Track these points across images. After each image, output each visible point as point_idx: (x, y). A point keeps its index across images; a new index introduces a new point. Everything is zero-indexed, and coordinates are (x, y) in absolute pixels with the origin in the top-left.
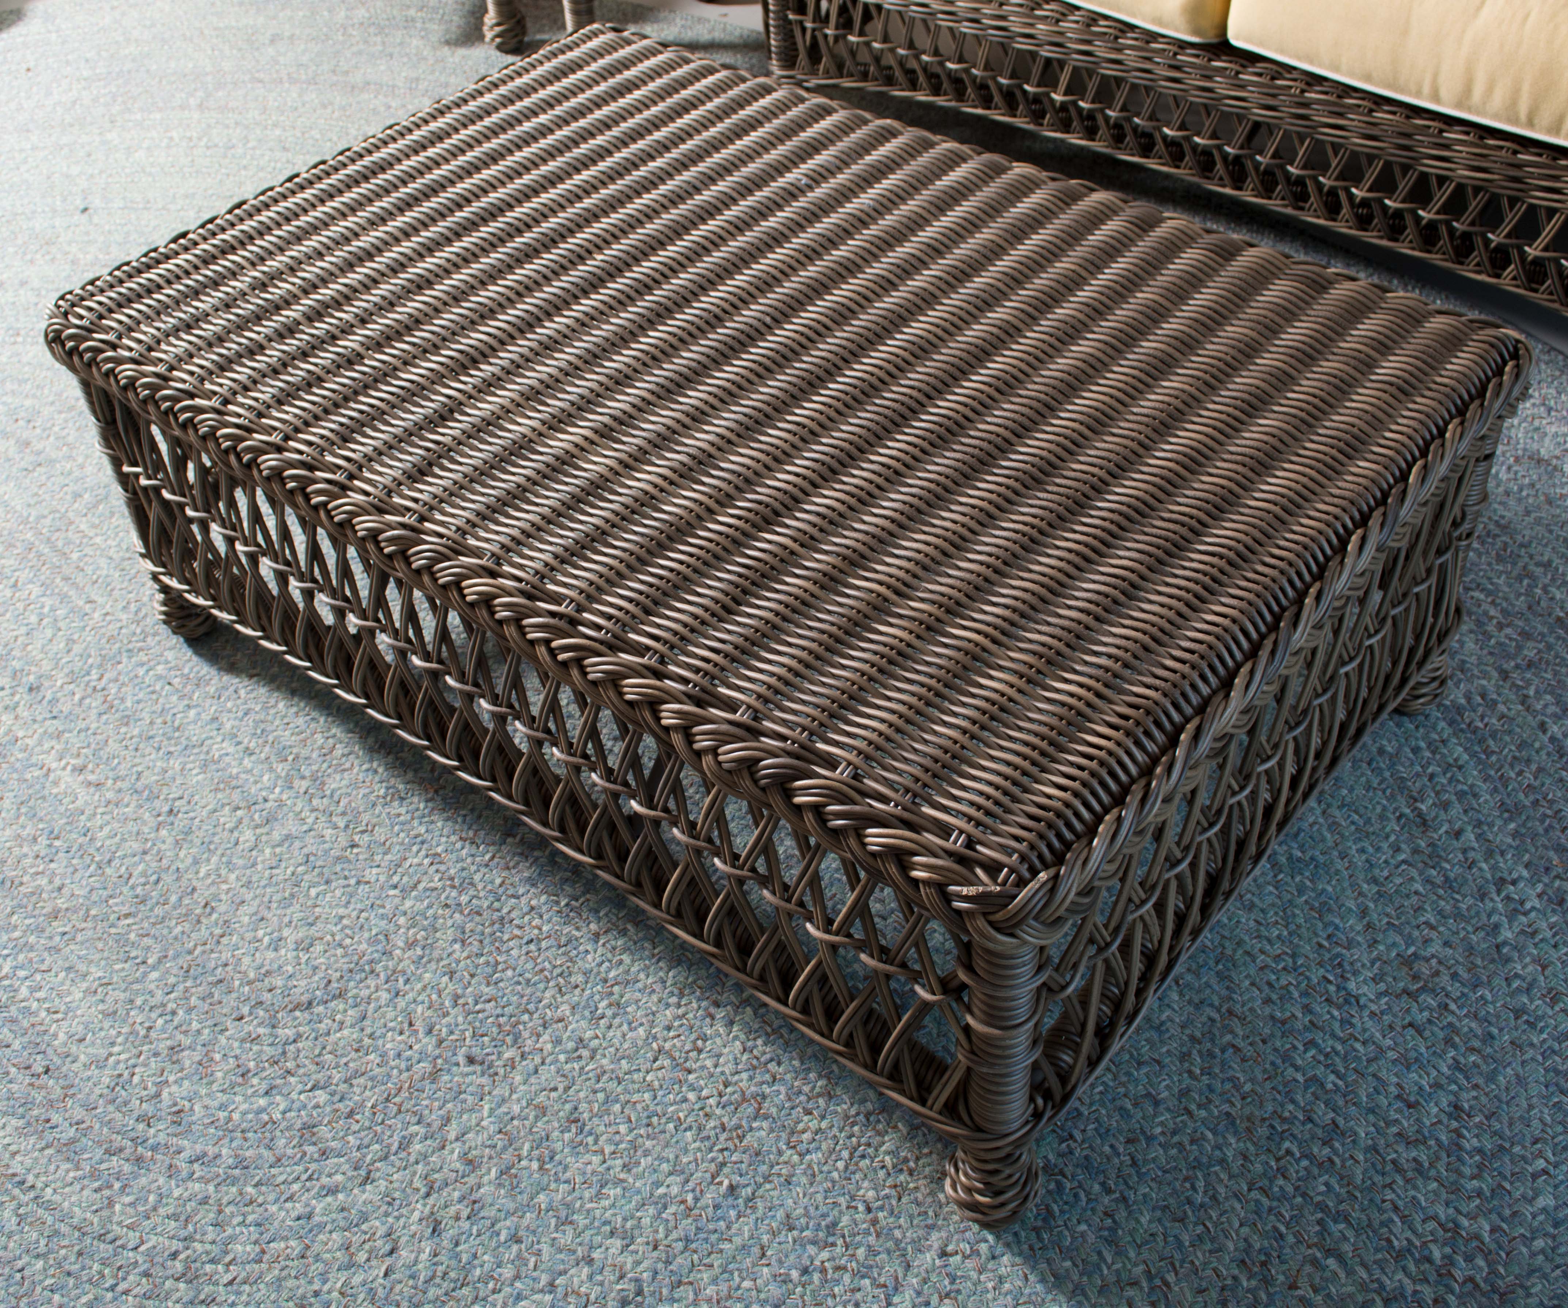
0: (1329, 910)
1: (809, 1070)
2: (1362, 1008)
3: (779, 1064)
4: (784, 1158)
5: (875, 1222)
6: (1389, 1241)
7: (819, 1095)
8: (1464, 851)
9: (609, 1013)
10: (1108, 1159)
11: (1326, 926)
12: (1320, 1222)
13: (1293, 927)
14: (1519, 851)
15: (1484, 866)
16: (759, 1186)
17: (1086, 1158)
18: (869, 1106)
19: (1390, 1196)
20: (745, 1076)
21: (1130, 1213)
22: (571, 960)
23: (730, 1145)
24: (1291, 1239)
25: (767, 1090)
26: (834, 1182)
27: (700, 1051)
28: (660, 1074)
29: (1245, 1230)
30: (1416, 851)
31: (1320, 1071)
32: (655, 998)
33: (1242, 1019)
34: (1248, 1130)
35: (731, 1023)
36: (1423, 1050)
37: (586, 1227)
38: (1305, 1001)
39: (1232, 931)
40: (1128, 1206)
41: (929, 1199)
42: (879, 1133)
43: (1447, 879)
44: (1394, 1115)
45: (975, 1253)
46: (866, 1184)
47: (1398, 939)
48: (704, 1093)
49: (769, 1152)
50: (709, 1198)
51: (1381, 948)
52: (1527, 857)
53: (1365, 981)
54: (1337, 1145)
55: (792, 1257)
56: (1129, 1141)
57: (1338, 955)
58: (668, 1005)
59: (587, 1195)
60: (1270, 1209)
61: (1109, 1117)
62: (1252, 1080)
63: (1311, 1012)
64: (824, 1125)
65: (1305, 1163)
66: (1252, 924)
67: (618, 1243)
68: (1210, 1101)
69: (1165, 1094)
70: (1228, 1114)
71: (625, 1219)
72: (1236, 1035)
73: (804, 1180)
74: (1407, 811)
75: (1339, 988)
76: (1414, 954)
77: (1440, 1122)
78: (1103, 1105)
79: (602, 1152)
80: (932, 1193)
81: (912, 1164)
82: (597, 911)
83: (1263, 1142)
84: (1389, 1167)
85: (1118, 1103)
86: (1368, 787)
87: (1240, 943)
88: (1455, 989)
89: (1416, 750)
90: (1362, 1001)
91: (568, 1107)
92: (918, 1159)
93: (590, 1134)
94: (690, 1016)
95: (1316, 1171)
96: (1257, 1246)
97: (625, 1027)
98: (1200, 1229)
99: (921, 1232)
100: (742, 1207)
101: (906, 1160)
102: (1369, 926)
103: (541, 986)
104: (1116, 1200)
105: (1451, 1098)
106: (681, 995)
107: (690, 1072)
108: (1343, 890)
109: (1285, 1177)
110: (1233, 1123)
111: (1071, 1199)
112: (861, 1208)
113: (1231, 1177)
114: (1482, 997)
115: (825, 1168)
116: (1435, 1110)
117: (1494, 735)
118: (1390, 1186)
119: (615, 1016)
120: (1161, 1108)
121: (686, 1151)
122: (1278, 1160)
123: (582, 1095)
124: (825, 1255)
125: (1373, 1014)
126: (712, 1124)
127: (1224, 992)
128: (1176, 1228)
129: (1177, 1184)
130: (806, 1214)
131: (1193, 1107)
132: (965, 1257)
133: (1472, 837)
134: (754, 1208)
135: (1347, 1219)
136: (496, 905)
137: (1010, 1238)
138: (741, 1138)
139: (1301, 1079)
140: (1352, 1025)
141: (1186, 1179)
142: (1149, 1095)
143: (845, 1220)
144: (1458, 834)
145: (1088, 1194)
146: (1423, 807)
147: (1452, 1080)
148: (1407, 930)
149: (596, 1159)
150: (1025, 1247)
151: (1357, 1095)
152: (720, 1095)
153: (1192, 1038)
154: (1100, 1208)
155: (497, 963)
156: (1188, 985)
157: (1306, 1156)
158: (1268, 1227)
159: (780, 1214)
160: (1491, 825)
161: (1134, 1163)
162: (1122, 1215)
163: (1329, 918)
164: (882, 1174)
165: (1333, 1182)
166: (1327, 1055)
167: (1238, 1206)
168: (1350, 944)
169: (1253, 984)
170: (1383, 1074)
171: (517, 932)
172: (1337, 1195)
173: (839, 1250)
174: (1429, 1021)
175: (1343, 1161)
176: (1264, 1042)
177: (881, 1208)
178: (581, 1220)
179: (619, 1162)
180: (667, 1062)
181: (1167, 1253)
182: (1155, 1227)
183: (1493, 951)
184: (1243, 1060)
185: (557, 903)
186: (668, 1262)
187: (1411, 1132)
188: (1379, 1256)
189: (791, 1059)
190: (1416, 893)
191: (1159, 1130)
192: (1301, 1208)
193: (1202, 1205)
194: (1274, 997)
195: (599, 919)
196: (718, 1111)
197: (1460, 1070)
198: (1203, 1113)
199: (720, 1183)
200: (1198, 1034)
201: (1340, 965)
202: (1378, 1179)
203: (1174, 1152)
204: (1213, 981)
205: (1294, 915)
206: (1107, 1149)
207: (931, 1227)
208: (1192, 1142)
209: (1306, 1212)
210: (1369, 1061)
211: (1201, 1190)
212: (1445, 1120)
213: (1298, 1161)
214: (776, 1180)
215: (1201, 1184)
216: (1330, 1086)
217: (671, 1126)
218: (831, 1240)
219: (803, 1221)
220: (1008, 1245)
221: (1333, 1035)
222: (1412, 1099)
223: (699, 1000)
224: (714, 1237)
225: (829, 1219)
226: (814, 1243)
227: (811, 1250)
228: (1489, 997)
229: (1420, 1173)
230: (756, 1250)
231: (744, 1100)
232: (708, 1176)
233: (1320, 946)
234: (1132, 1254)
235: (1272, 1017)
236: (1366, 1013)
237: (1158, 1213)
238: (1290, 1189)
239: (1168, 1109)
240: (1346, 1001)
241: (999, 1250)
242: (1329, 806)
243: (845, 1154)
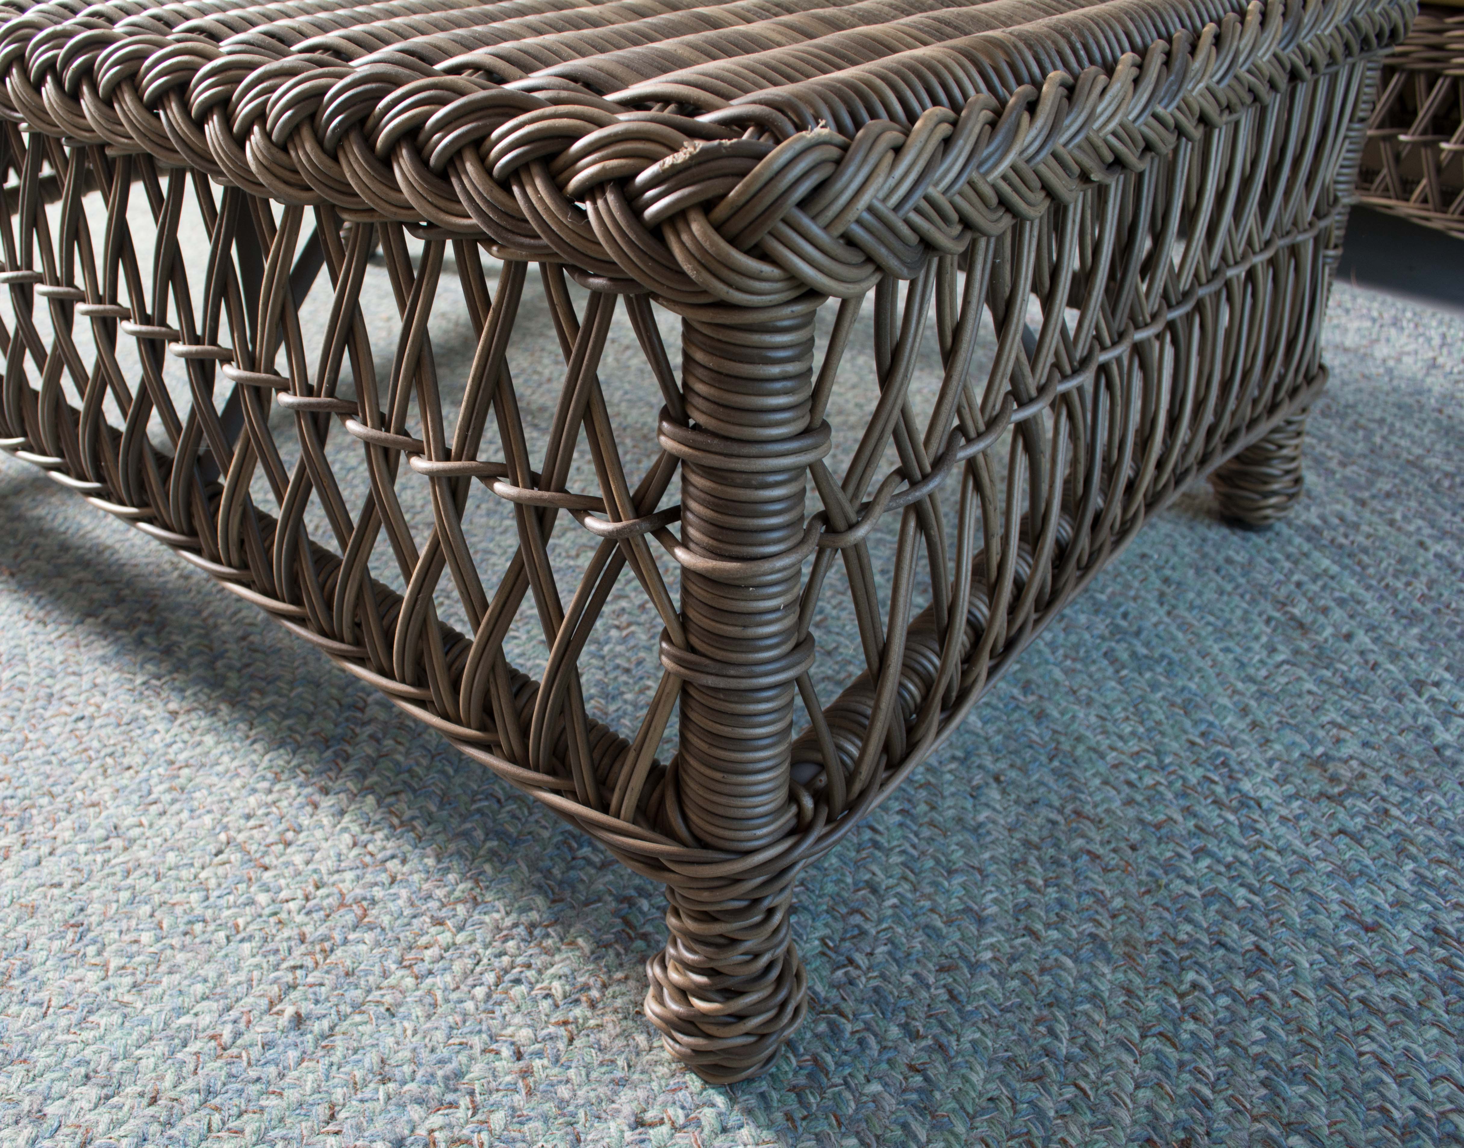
0: (1197, 706)
1: (447, 870)
2: (1267, 812)
3: (404, 862)
4: (392, 981)
5: (526, 1073)
6: (1382, 1110)
7: (459, 901)
8: (1362, 653)
9: (167, 798)
10: (911, 992)
11: (1196, 723)
12: (1265, 1083)
13: (1150, 724)
14: (1434, 655)
15: (1391, 667)
16: (343, 1017)
17: (876, 990)
18: (534, 916)
19: (1368, 1047)
20: (349, 876)
21: (952, 1068)
22: (131, 740)
23: (309, 962)
24: (1222, 1107)
25: (378, 893)
26: (465, 1015)
27: (288, 844)
28: (221, 871)
29: (1144, 1095)
30: (1297, 652)
31: (1222, 884)
32: (238, 783)
33: (1098, 822)
34: (1128, 956)
35: (342, 813)
36: (1368, 861)
37: (48, 1068)
38: (1182, 802)
39: (1067, 726)
40: (947, 1059)
41: (620, 1043)
42: (547, 952)
43: (1346, 680)
44: (1345, 940)
45: (693, 1122)
46: (518, 1019)
47: (1298, 738)
48: (283, 895)
49: (367, 973)
50: (256, 1034)
51: (1277, 747)
52: (1444, 660)
53: (1264, 782)
54: (1269, 977)
55: (379, 1124)
56: (942, 969)
57: (1219, 754)
58: (254, 791)
59: (63, 1022)
60: (1181, 1064)
61: (910, 937)
62: (1124, 894)
63: (1195, 815)
64: (460, 938)
65: (1224, 1001)
66: (1093, 719)
67: (92, 1092)
68: (1063, 920)
69: (993, 910)
70: (1093, 936)
71: (114, 1059)
72: (1090, 840)
73: (418, 1011)
74: (1277, 615)
75: (1228, 790)
76: (1325, 754)
77: (1417, 949)
78: (899, 921)
79: (105, 966)
80: (625, 1034)
81: (595, 994)
82: (182, 690)
83: (1153, 972)
84: (1357, 1007)
85: (922, 920)
86: (1221, 592)
87: (1079, 739)
88: (1394, 794)
89: (1272, 561)
90: (1265, 804)
91: (70, 908)
92: (605, 986)
93: (94, 942)
94: (285, 803)
95: (1245, 1012)
96: (1170, 1118)
97: (185, 815)
98: (1069, 1092)
99: (603, 1091)
100: (310, 1047)
101: (586, 988)
102: (1254, 725)
103: (79, 767)
104: (928, 1049)
105: (1425, 919)
106: (277, 779)
107: (266, 869)
108: (1211, 688)
109: (1196, 1019)
110: (1103, 945)
111: (853, 1046)
112: (506, 1052)
113: (1110, 1019)
114: (1433, 802)
115: (454, 996)
116: (1406, 934)
117: (1365, 551)
118: (1365, 1032)
119: (174, 801)
120: (989, 927)
121: (237, 970)
122: (1181, 996)
123: (96, 893)
124: (436, 1120)
125: (1283, 820)
126: (286, 933)
127: (1065, 792)
128: (1030, 1091)
129: (1026, 1028)
130: (415, 1060)
131: (1038, 926)
132: (675, 1128)
133: (1367, 640)
134: (329, 1049)
135: (1307, 1078)
136: (49, 681)
137: (753, 1102)
138: (326, 953)
139: (1197, 894)
140: (1257, 831)
141: (1038, 1021)
142: (968, 910)
143: (477, 1070)
144: (1349, 637)
145: (880, 1039)
146: (1296, 611)
147: (1419, 898)
148: (1309, 729)
149: (92, 976)
150: (779, 1116)
151: (1284, 914)
152: (307, 899)
153: (1027, 843)
154: (902, 1060)
155: (26, 740)
156: (1013, 782)
157: (1225, 992)
158: (1182, 1090)
159: (371, 1059)
160: (1388, 630)
161: (953, 997)
162: (938, 1069)
163: (1199, 715)
164: (545, 1005)
165: (1274, 1025)
166: (1228, 866)
167: (1128, 1059)
168: (1233, 743)
169: (1106, 782)
170: (1317, 889)
171: (67, 709)
172: (1285, 1045)
173: (461, 1113)
174: (1367, 828)
175: (1284, 999)
176: (1133, 848)
177: (540, 1054)
178: (41, 1057)
179: (128, 980)
180: (235, 857)
181: (1018, 1126)
182: (993, 1088)
183: (1433, 753)
184: (1106, 870)
185: (131, 681)
186: (169, 1124)
187: (1378, 961)
188: (1373, 1133)
189: (422, 857)
190: (1310, 692)
191: (988, 955)
192: (1230, 1065)
193: (1069, 1058)
194: (1139, 798)
195: (184, 698)
196: (299, 918)
197: (1429, 886)
198: (1054, 934)
199: (280, 1013)
200: (1035, 839)
201: (1224, 764)
202: (1343, 1023)
203: (1015, 983)
204: (1050, 780)
205: (1150, 712)
206: (908, 979)
207: (621, 1083)
208: (1043, 971)
209: (1240, 1067)
210: (1293, 873)
211: (1065, 1037)
212: (1425, 946)
213: (1213, 998)
214: (372, 1009)
215: (1063, 1028)
216: (1241, 903)
217: (222, 935)
218: (449, 1097)
219: (407, 1069)
220: (749, 1112)
221: (1232, 842)
222: (1369, 919)
223: (301, 786)
224: (253, 1089)
225: (449, 1068)
226: (420, 1101)
227: (415, 1112)
228: (1443, 803)
229: (1409, 1017)
230: (322, 1111)
231: (342, 905)
232: (264, 1003)
233: (1193, 743)
234: (960, 1128)
235: (1141, 821)
236: (1274, 819)
237: (999, 1068)
238: (1207, 1035)
239: (1000, 929)
240: (1243, 804)
241: (734, 1118)
242: (1174, 607)
243: (490, 978)
